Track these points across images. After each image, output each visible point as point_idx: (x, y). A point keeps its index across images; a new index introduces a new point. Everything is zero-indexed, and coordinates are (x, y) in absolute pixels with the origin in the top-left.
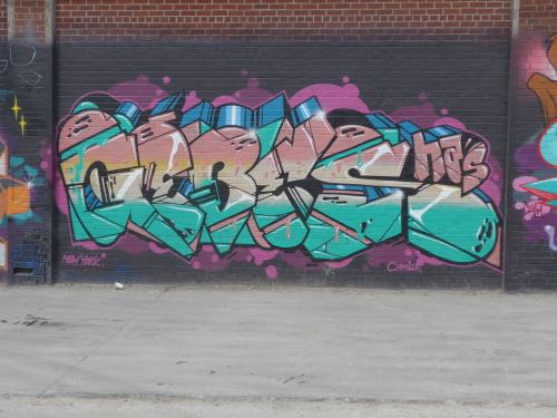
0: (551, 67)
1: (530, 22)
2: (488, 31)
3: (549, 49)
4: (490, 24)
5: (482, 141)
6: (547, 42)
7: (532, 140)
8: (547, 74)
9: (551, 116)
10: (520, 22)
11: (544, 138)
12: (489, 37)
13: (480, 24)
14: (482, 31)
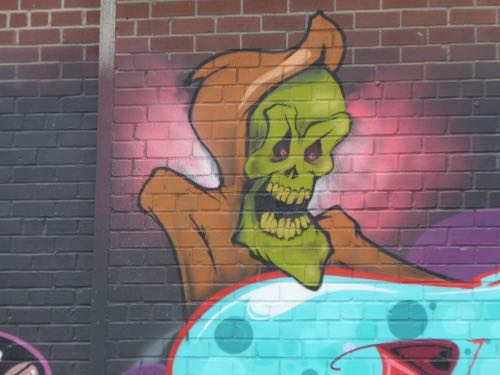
0: (199, 151)
1: (145, 28)
2: (47, 54)
3: (193, 101)
4: (52, 36)
5: (31, 359)
6: (188, 81)
7: (151, 356)
8: (190, 171)
9: (201, 287)
10: (119, 29)
11: (183, 349)
12: (52, 72)
13: (26, 37)
14: (32, 55)
